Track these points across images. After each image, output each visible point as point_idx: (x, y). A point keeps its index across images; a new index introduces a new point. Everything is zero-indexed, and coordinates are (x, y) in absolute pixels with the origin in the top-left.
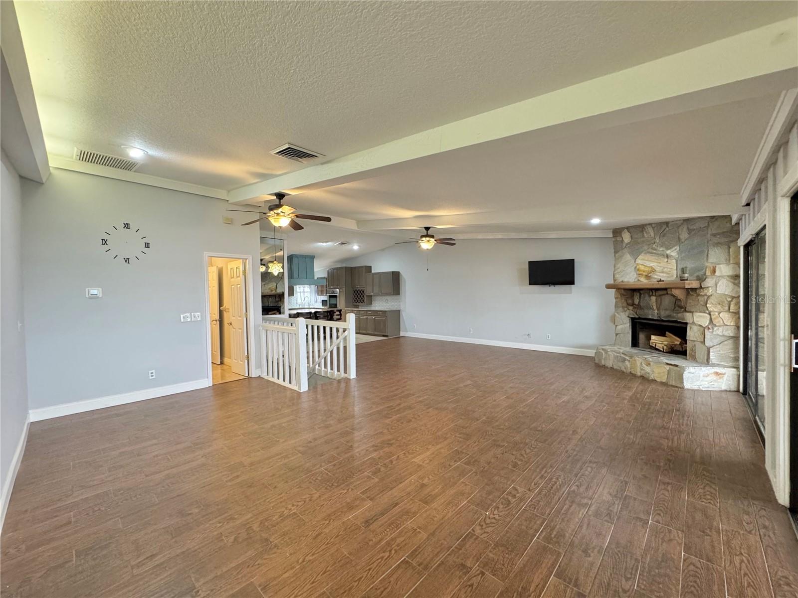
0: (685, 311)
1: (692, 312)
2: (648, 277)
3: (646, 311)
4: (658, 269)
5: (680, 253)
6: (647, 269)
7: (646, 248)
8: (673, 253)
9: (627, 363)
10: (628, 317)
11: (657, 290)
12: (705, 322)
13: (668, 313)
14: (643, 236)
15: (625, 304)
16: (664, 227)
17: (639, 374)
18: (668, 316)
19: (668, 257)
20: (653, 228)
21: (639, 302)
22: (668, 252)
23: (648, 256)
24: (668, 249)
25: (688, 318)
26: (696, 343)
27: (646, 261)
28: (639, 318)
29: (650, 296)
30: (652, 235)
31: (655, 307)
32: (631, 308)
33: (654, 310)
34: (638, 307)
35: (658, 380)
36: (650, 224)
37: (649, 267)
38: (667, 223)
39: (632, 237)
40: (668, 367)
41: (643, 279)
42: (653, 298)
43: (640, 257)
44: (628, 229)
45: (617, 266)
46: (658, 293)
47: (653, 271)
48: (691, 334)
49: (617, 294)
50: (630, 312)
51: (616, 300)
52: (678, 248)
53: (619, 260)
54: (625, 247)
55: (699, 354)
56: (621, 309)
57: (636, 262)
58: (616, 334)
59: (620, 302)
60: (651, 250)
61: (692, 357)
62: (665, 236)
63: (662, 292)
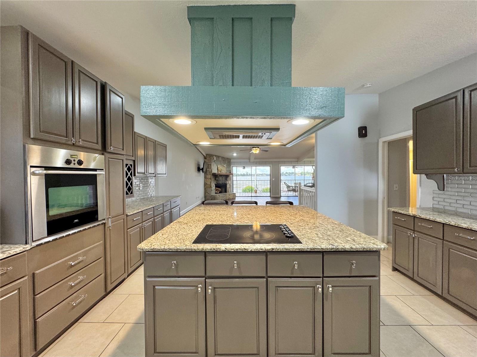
2: (220, 172)
4: (223, 170)
6: (221, 169)
7: (219, 163)
9: (225, 197)
10: (215, 184)
12: (230, 184)
13: (224, 182)
15: (214, 180)
16: (223, 158)
19: (224, 166)
24: (224, 164)
25: (227, 182)
26: (229, 188)
27: (220, 167)
28: (218, 184)
29: (220, 177)
33: (221, 181)
34: (217, 180)
36: (221, 157)
38: (224, 158)
39: (216, 159)
40: (233, 194)
41: (219, 172)
43: (218, 165)
45: (212, 167)
46: (222, 176)
47: (222, 170)
48: (228, 186)
49: (212, 177)
50: (215, 183)
51: (211, 179)
52: (226, 165)
53: (213, 165)
54: (214, 161)
55: (229, 191)
56: (213, 182)
57: (217, 167)
58: (212, 190)
59: (213, 179)
60: (221, 164)
61: (228, 192)
62: (223, 161)
63: (223, 176)
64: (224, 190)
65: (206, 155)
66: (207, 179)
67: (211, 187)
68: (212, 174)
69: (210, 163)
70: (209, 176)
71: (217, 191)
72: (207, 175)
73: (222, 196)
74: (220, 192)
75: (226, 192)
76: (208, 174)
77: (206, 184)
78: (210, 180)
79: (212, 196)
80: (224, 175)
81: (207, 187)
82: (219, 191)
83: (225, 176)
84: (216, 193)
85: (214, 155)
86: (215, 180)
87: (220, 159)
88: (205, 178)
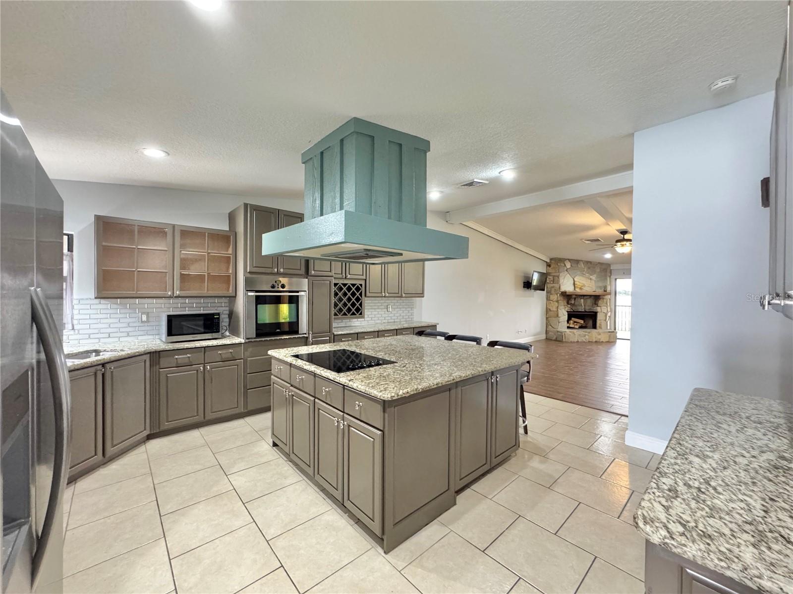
0: (598, 306)
1: (600, 307)
2: (581, 289)
3: (578, 307)
4: (586, 285)
5: (596, 278)
6: (581, 284)
7: (579, 273)
8: (593, 277)
9: (587, 336)
10: (568, 312)
11: (584, 296)
12: (605, 311)
13: (590, 307)
14: (578, 267)
15: (566, 304)
16: (589, 264)
17: (594, 341)
18: (589, 310)
19: (591, 279)
20: (584, 264)
21: (575, 303)
22: (591, 277)
23: (581, 278)
24: (591, 275)
25: (599, 309)
26: (602, 321)
27: (580, 280)
28: (574, 311)
29: (581, 299)
30: (583, 267)
31: (583, 305)
32: (569, 306)
33: (583, 306)
34: (573, 305)
35: (604, 341)
36: (582, 261)
37: (582, 283)
38: (591, 262)
39: (571, 266)
40: (609, 333)
41: (578, 290)
42: (582, 300)
43: (577, 277)
44: (569, 260)
45: (561, 280)
46: (585, 297)
47: (584, 286)
48: (600, 317)
49: (561, 298)
50: (568, 308)
51: (557, 301)
52: (595, 275)
53: (563, 277)
54: (567, 270)
55: (603, 326)
56: (563, 307)
57: (574, 280)
58: (559, 322)
59: (563, 302)
60: (583, 275)
61: (600, 328)
62: (589, 268)
63: (588, 297)
64: (590, 323)
65: (551, 259)
66: (552, 302)
67: (558, 316)
68: (560, 293)
69: (557, 274)
70: (554, 297)
71: (575, 324)
72: (551, 294)
73: (580, 335)
74: (581, 327)
75: (594, 327)
76: (553, 292)
77: (548, 310)
78: (556, 303)
79: (558, 332)
80: (590, 296)
81: (549, 316)
82: (579, 325)
83: (592, 297)
84: (568, 327)
85: (565, 260)
86: (568, 303)
87: (582, 265)
88: (548, 299)
